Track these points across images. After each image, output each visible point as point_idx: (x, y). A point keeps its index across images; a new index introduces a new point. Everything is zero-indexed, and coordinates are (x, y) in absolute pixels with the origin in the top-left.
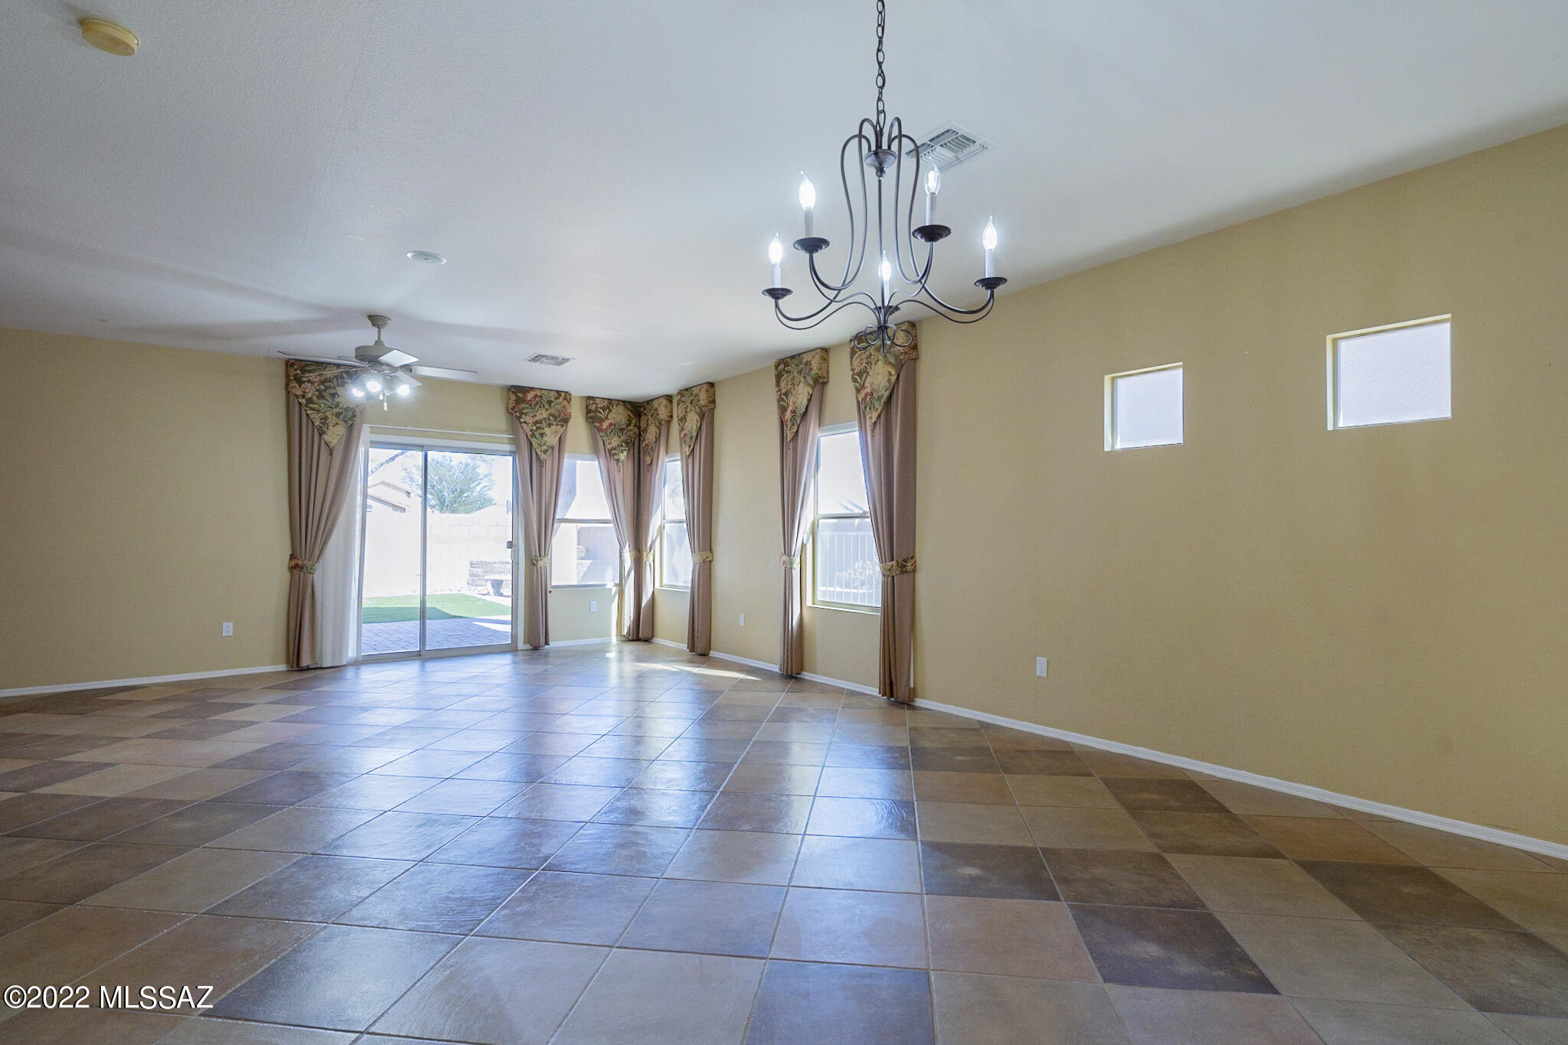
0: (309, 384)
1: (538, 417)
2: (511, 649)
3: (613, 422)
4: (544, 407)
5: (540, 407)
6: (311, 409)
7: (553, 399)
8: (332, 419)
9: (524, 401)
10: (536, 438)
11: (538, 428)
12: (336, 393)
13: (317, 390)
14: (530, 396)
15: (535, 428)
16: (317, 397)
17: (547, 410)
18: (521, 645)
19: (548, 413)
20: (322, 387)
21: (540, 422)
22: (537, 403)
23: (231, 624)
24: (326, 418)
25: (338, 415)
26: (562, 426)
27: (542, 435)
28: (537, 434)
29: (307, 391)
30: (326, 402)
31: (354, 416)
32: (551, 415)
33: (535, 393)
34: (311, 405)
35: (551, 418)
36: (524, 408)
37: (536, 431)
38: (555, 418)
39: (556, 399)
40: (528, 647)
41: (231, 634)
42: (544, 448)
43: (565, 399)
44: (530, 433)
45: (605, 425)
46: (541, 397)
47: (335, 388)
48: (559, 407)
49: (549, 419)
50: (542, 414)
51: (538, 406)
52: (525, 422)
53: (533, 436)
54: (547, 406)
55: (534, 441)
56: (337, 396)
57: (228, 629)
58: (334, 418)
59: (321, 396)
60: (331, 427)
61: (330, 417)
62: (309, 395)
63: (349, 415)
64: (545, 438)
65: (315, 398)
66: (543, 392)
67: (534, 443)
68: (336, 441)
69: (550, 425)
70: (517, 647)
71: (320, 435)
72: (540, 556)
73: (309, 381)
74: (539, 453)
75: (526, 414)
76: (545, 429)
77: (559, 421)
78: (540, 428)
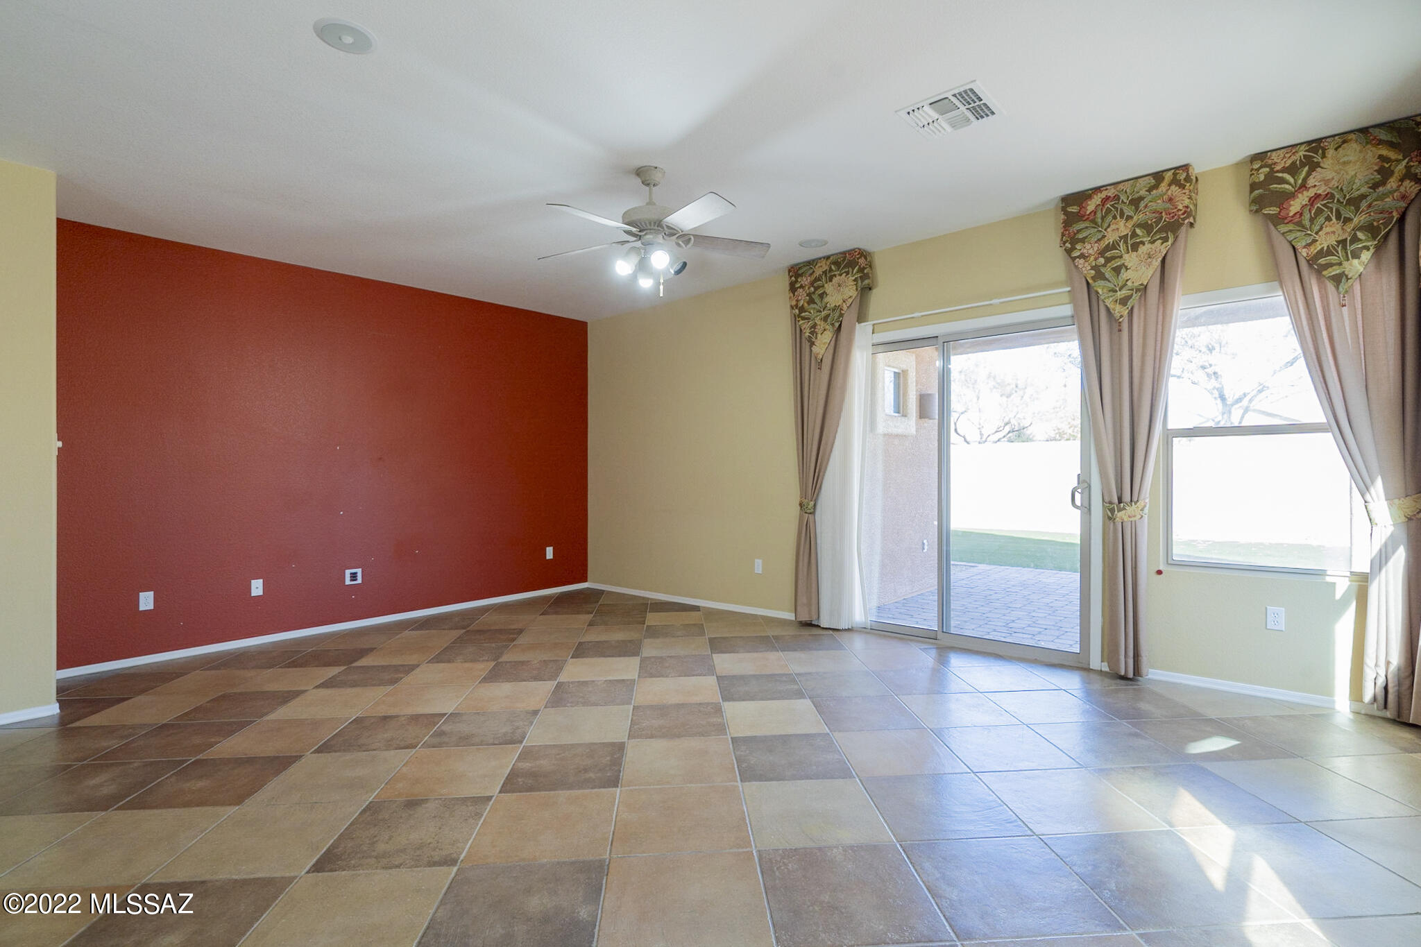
0: (802, 289)
1: (1111, 237)
2: (1080, 664)
3: (1321, 190)
4: (1122, 215)
5: (1115, 217)
6: (803, 318)
7: (1143, 193)
8: (821, 325)
9: (1080, 217)
10: (1106, 279)
11: (1108, 260)
12: (824, 292)
13: (808, 294)
14: (1091, 206)
15: (1102, 260)
17: (1129, 218)
19: (1130, 224)
20: (813, 289)
21: (1114, 246)
22: (1109, 211)
23: (760, 562)
24: (814, 326)
25: (825, 319)
26: (1165, 240)
27: (1117, 270)
28: (1107, 272)
29: (800, 298)
30: (816, 306)
31: (841, 315)
32: (1139, 226)
33: (1103, 195)
34: (803, 314)
35: (1138, 231)
36: (1079, 231)
37: (1104, 265)
38: (1146, 227)
39: (1149, 190)
41: (760, 572)
42: (1120, 294)
43: (1175, 181)
44: (1093, 272)
45: (1295, 206)
46: (1117, 198)
47: (823, 286)
48: (1160, 205)
49: (1134, 235)
50: (1122, 228)
51: (1110, 218)
52: (1082, 256)
53: (1099, 276)
54: (1128, 211)
55: (1100, 287)
56: (825, 296)
57: (758, 566)
58: (823, 322)
59: (811, 301)
60: (819, 335)
61: (818, 323)
62: (801, 303)
63: (837, 314)
64: (1124, 275)
65: (806, 305)
66: (1121, 187)
67: (1100, 291)
68: (822, 352)
69: (1135, 247)
70: (1089, 665)
71: (811, 346)
72: (1120, 501)
73: (803, 286)
74: (1111, 306)
75: (1083, 240)
76: (1126, 256)
77: (1160, 231)
78: (1113, 258)
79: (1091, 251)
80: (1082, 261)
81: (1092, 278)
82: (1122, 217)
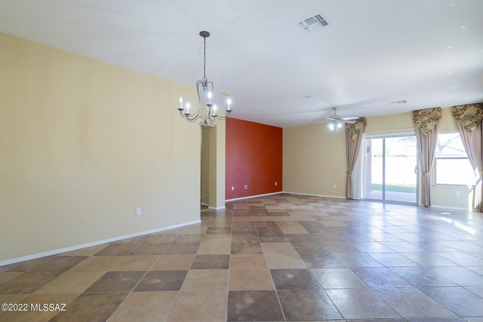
0: (349, 125)
1: (424, 120)
2: (416, 205)
3: (467, 114)
4: (426, 115)
6: (349, 131)
7: (431, 112)
8: (354, 133)
9: (417, 115)
10: (423, 128)
11: (424, 124)
12: (355, 126)
14: (420, 113)
15: (422, 124)
17: (428, 116)
18: (420, 204)
19: (428, 118)
20: (352, 125)
21: (425, 122)
22: (424, 115)
23: (335, 185)
24: (352, 133)
25: (355, 132)
26: (436, 121)
27: (425, 126)
28: (423, 126)
30: (353, 129)
31: (359, 131)
32: (430, 118)
33: (422, 111)
34: (349, 130)
35: (430, 119)
36: (417, 118)
37: (423, 125)
38: (432, 119)
39: (432, 111)
40: (422, 205)
41: (335, 188)
42: (426, 131)
43: (437, 110)
44: (420, 126)
45: (461, 117)
46: (425, 112)
47: (355, 125)
48: (434, 114)
49: (429, 120)
50: (426, 118)
51: (424, 116)
52: (418, 123)
53: (422, 127)
54: (428, 115)
55: (422, 129)
57: (335, 186)
59: (351, 128)
60: (353, 136)
62: (348, 128)
63: (358, 131)
64: (427, 128)
65: (350, 128)
66: (426, 110)
67: (422, 130)
68: (354, 139)
69: (429, 122)
70: (418, 205)
71: (351, 138)
74: (424, 133)
75: (418, 120)
76: (427, 124)
77: (434, 120)
78: (425, 124)
79: (420, 122)
80: (418, 124)
81: (420, 128)
82: (426, 116)
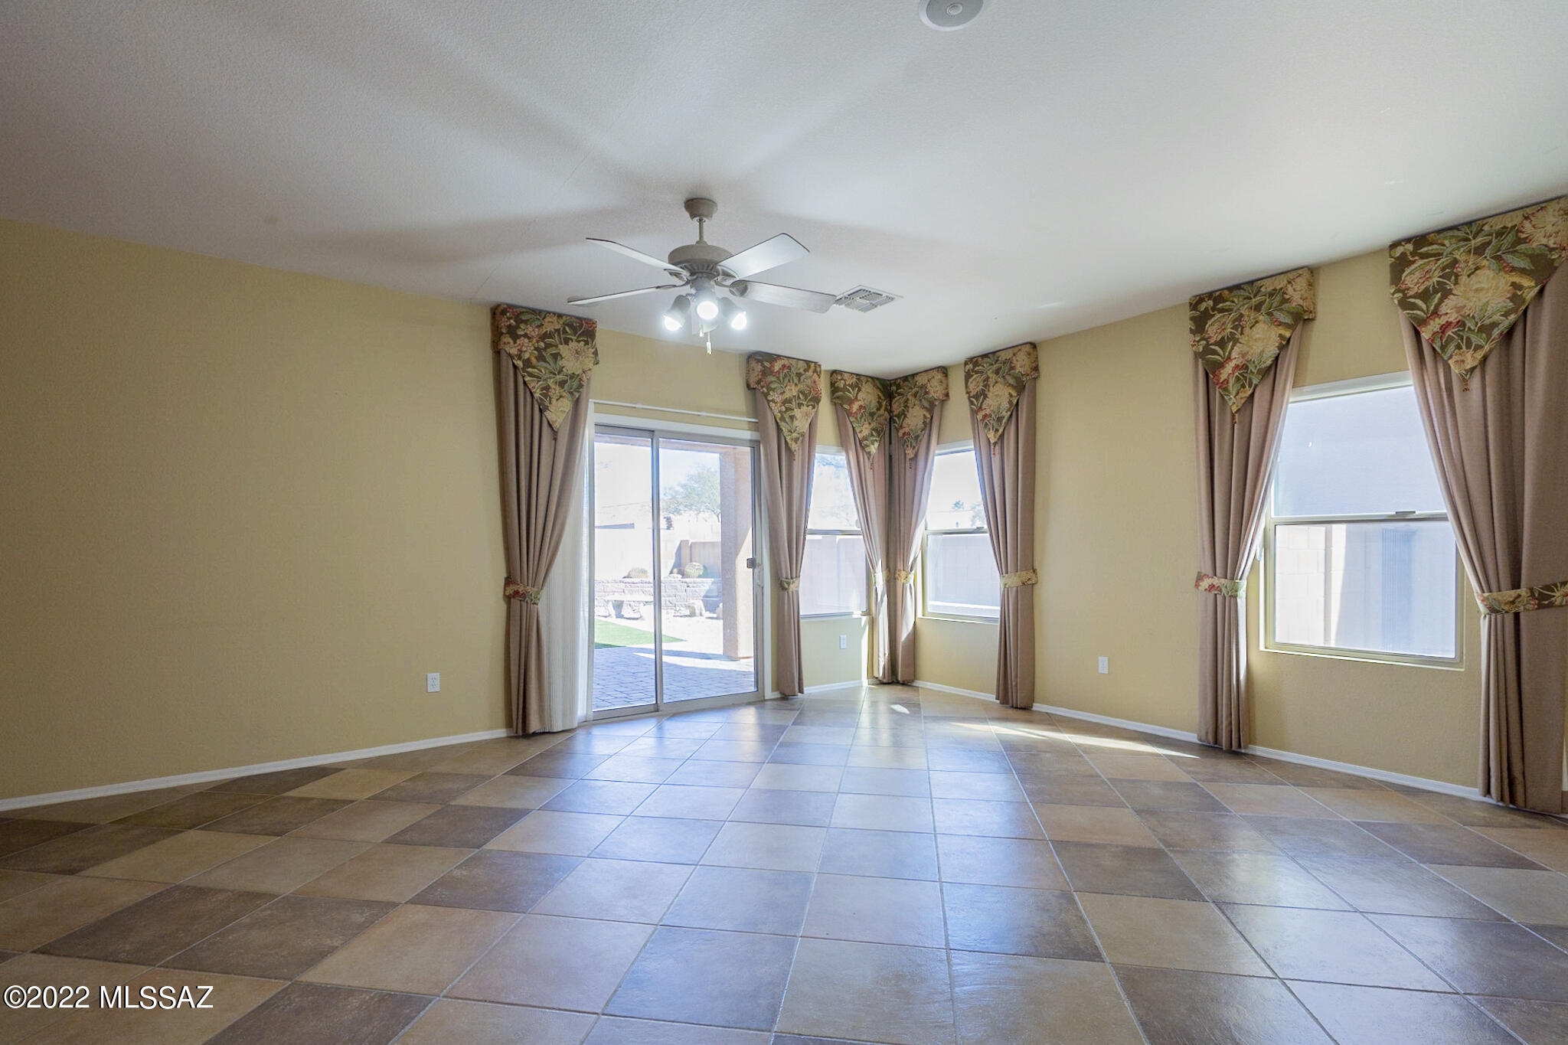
0: (526, 340)
1: (788, 395)
2: (757, 699)
3: (863, 404)
4: (793, 381)
5: (789, 381)
6: (531, 375)
7: (801, 371)
8: (555, 391)
9: (771, 372)
10: (785, 421)
11: (787, 409)
12: (558, 354)
13: (536, 349)
14: (777, 366)
15: (783, 408)
16: (536, 358)
17: (796, 385)
18: (769, 693)
19: (797, 389)
20: (542, 345)
21: (789, 401)
22: (786, 376)
23: (437, 675)
24: (548, 388)
25: (562, 384)
26: (814, 407)
27: (792, 418)
28: (786, 416)
29: (524, 349)
30: (548, 366)
31: (581, 385)
32: (801, 392)
33: (782, 362)
34: (530, 370)
35: (801, 396)
36: (772, 382)
37: (785, 412)
38: (805, 396)
39: (805, 371)
40: (777, 695)
41: (437, 689)
42: (795, 435)
43: (815, 371)
44: (779, 414)
45: (855, 407)
46: (789, 368)
47: (557, 346)
48: (809, 382)
49: (799, 398)
50: (792, 391)
51: (786, 380)
52: (773, 401)
53: (782, 419)
54: (796, 380)
55: (783, 425)
56: (559, 358)
57: (434, 682)
58: (558, 388)
59: (541, 358)
60: (554, 401)
61: (553, 386)
62: (526, 356)
63: (576, 384)
64: (795, 423)
65: (533, 360)
66: (790, 360)
67: (783, 429)
68: (560, 420)
69: (800, 405)
70: (764, 696)
71: (541, 411)
72: (792, 578)
73: (526, 336)
74: (789, 442)
75: (774, 390)
76: (795, 410)
77: (811, 400)
78: (789, 409)
79: (779, 399)
80: (774, 404)
81: (779, 419)
